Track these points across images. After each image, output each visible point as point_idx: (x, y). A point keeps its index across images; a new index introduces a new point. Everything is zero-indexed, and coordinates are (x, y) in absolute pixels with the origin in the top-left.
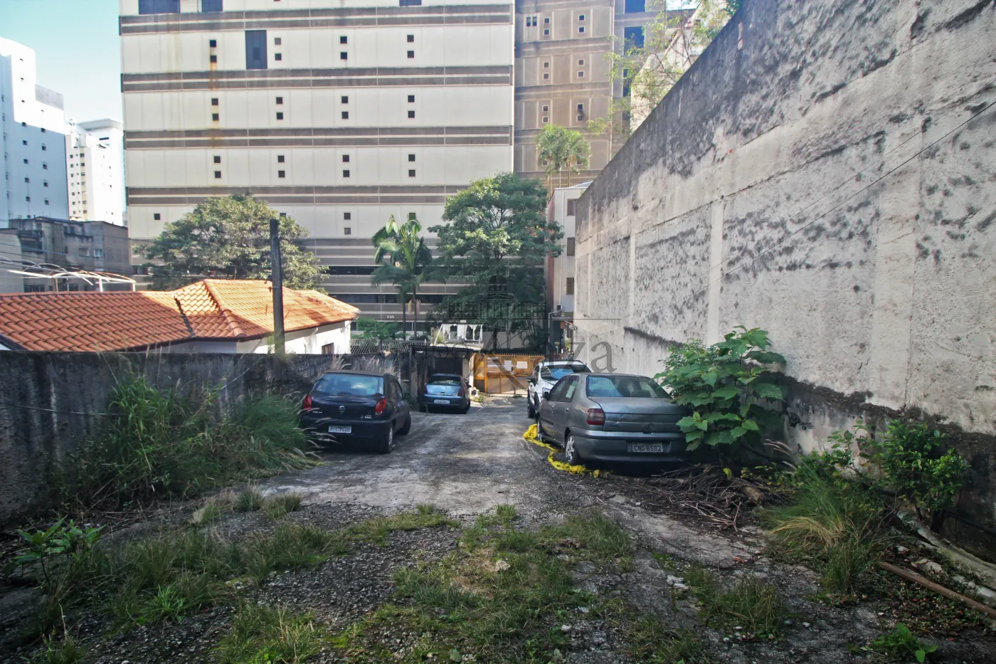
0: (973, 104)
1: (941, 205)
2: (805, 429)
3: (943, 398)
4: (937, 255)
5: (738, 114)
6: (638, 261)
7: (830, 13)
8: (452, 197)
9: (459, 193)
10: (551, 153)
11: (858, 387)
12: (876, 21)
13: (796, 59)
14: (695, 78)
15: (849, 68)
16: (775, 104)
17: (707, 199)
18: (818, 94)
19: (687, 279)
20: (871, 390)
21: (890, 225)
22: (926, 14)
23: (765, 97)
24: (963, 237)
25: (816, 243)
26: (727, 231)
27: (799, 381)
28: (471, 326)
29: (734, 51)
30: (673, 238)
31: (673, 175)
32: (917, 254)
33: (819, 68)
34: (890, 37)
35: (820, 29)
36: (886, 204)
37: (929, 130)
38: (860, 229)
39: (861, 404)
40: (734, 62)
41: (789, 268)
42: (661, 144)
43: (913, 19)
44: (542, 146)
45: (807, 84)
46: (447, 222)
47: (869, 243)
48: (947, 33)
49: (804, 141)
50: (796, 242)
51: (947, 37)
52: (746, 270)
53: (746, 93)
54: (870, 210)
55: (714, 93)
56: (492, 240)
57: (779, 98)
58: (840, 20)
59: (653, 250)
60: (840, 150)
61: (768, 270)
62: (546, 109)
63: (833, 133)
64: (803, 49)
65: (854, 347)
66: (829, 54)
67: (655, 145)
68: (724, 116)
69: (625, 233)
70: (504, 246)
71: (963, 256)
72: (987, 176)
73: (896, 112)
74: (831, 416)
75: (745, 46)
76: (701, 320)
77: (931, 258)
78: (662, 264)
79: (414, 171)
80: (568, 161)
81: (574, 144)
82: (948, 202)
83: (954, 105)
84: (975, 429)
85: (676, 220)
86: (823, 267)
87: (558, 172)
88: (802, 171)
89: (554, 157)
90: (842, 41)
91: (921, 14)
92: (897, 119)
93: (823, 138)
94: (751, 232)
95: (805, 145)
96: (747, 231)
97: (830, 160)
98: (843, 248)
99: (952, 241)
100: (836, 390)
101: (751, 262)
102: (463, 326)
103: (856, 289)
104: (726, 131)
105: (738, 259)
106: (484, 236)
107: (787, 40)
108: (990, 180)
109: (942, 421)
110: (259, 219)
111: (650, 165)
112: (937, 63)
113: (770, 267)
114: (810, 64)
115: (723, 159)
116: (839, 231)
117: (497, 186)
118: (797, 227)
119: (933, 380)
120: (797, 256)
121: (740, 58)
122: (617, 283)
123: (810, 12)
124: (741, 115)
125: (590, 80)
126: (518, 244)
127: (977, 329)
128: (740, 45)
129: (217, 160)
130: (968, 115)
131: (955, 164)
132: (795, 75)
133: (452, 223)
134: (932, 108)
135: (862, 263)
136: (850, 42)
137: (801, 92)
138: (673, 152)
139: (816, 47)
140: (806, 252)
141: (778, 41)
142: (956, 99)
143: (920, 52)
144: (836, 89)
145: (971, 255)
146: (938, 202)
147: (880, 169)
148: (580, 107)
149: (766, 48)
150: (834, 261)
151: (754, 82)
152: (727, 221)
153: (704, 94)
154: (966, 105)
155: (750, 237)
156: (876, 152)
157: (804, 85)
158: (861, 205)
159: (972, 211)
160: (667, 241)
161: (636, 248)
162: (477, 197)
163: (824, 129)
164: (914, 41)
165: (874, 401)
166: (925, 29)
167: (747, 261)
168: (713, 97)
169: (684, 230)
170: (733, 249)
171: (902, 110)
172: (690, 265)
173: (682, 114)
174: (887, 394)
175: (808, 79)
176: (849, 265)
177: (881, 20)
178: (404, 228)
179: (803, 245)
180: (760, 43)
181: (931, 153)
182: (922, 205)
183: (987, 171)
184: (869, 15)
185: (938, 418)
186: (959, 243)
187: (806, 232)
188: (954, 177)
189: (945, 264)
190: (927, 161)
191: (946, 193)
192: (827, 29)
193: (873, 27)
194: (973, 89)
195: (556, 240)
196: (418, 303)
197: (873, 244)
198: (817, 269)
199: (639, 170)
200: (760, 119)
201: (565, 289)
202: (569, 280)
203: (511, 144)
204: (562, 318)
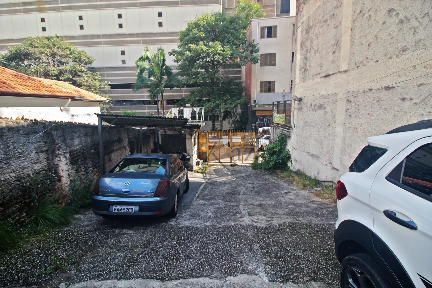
28: (195, 109)
46: (181, 49)
56: (210, 51)
79: (162, 23)
81: (256, 12)
102: (188, 109)
106: (205, 48)
129: (43, 20)
178: (155, 55)
195: (254, 53)
196: (165, 103)
201: (259, 89)
202: (261, 83)
203: (220, 4)
204: (257, 108)
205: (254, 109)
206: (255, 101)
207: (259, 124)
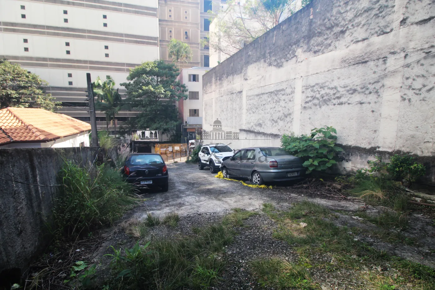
0: (426, 51)
1: (411, 84)
2: (347, 161)
3: (411, 147)
4: (409, 100)
5: (311, 44)
6: (248, 102)
7: (361, 11)
8: (132, 69)
9: (137, 67)
10: (175, 52)
11: (373, 145)
12: (384, 17)
13: (342, 26)
14: (284, 27)
15: (371, 33)
16: (332, 42)
17: (293, 77)
18: (355, 41)
19: (280, 109)
20: (379, 146)
21: (389, 90)
22: (407, 18)
23: (326, 39)
24: (420, 94)
25: (353, 95)
26: (304, 90)
27: (343, 145)
28: (152, 131)
29: (308, 19)
30: (271, 92)
31: (270, 67)
32: (401, 99)
33: (355, 31)
34: (390, 24)
35: (356, 16)
36: (387, 82)
37: (407, 58)
38: (375, 91)
39: (375, 151)
40: (308, 23)
41: (339, 104)
42: (263, 53)
43: (401, 19)
44: (171, 49)
45: (349, 36)
46: (130, 81)
47: (379, 95)
48: (416, 26)
49: (347, 58)
50: (343, 95)
51: (416, 28)
52: (315, 105)
53: (316, 36)
54: (380, 84)
55: (296, 35)
56: (156, 91)
57: (334, 40)
58: (366, 14)
59: (258, 97)
60: (366, 62)
61: (328, 105)
62: (171, 32)
63: (362, 56)
64: (347, 23)
65: (371, 132)
66: (361, 26)
67: (258, 54)
68: (301, 44)
69: (239, 90)
70: (162, 94)
71: (421, 100)
72: (431, 75)
73: (392, 51)
74: (360, 156)
75: (314, 18)
76: (289, 124)
77: (407, 101)
78: (264, 102)
79: (108, 54)
80: (182, 57)
81: (185, 49)
82: (414, 82)
83: (418, 50)
84: (423, 155)
85: (272, 85)
86: (357, 104)
87: (178, 62)
88: (346, 69)
89: (176, 54)
90: (367, 22)
91: (405, 18)
92: (393, 53)
93: (357, 57)
94: (318, 91)
95: (348, 59)
96: (316, 90)
97: (360, 65)
98: (366, 97)
99: (416, 95)
100: (362, 147)
101: (318, 102)
102: (148, 131)
103: (373, 111)
104: (303, 51)
105: (310, 101)
106: (152, 89)
107: (338, 19)
108: (432, 76)
109: (410, 154)
110: (16, 74)
111: (256, 62)
112: (412, 35)
113: (328, 104)
114: (350, 29)
115: (302, 62)
116: (365, 91)
117: (156, 65)
118: (343, 89)
119: (407, 141)
120: (343, 100)
121: (311, 23)
122: (234, 111)
123: (350, 9)
124: (312, 45)
125: (190, 21)
126: (169, 93)
127: (425, 124)
128: (311, 17)
130: (424, 55)
131: (417, 70)
132: (343, 32)
133: (132, 82)
134: (409, 50)
135: (376, 102)
136: (371, 23)
137: (345, 39)
138: (270, 57)
139: (354, 23)
140: (348, 98)
141: (333, 18)
142: (419, 48)
143: (403, 31)
144: (364, 40)
145: (423, 100)
146: (410, 82)
147: (385, 70)
148: (186, 33)
149: (326, 20)
150: (362, 102)
151: (320, 33)
152: (304, 86)
153: (290, 35)
154: (424, 51)
155: (317, 92)
156: (383, 64)
157: (347, 36)
158: (375, 82)
159: (424, 86)
160: (267, 93)
161: (247, 96)
162: (146, 70)
163: (358, 53)
164: (402, 27)
165: (380, 150)
166: (406, 23)
167: (316, 101)
168: (295, 36)
169: (278, 89)
170: (308, 97)
171: (395, 50)
172: (282, 103)
173: (275, 42)
174: (386, 147)
175: (349, 35)
176: (369, 103)
177: (386, 17)
178: (105, 83)
179: (346, 96)
180: (323, 17)
181: (408, 66)
182: (403, 83)
183: (431, 73)
184: (380, 15)
185: (408, 153)
186: (418, 96)
187: (348, 91)
188: (417, 74)
189: (412, 103)
190: (406, 69)
191: (414, 80)
192: (359, 17)
193: (382, 19)
194: (426, 46)
195: (185, 92)
196: (116, 121)
197: (381, 96)
198: (353, 105)
199: (248, 63)
200: (323, 47)
201: (188, 114)
202: (190, 110)
203: (158, 46)
204: (188, 127)
205: (185, 127)
206: (186, 122)
207: (190, 137)
